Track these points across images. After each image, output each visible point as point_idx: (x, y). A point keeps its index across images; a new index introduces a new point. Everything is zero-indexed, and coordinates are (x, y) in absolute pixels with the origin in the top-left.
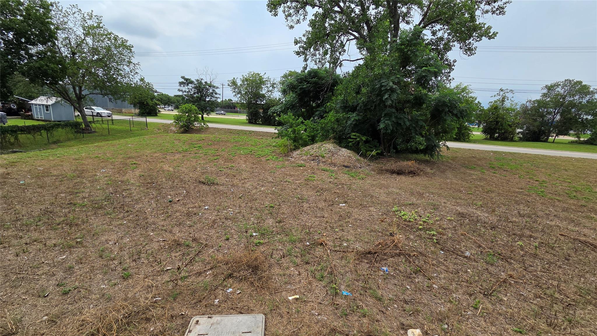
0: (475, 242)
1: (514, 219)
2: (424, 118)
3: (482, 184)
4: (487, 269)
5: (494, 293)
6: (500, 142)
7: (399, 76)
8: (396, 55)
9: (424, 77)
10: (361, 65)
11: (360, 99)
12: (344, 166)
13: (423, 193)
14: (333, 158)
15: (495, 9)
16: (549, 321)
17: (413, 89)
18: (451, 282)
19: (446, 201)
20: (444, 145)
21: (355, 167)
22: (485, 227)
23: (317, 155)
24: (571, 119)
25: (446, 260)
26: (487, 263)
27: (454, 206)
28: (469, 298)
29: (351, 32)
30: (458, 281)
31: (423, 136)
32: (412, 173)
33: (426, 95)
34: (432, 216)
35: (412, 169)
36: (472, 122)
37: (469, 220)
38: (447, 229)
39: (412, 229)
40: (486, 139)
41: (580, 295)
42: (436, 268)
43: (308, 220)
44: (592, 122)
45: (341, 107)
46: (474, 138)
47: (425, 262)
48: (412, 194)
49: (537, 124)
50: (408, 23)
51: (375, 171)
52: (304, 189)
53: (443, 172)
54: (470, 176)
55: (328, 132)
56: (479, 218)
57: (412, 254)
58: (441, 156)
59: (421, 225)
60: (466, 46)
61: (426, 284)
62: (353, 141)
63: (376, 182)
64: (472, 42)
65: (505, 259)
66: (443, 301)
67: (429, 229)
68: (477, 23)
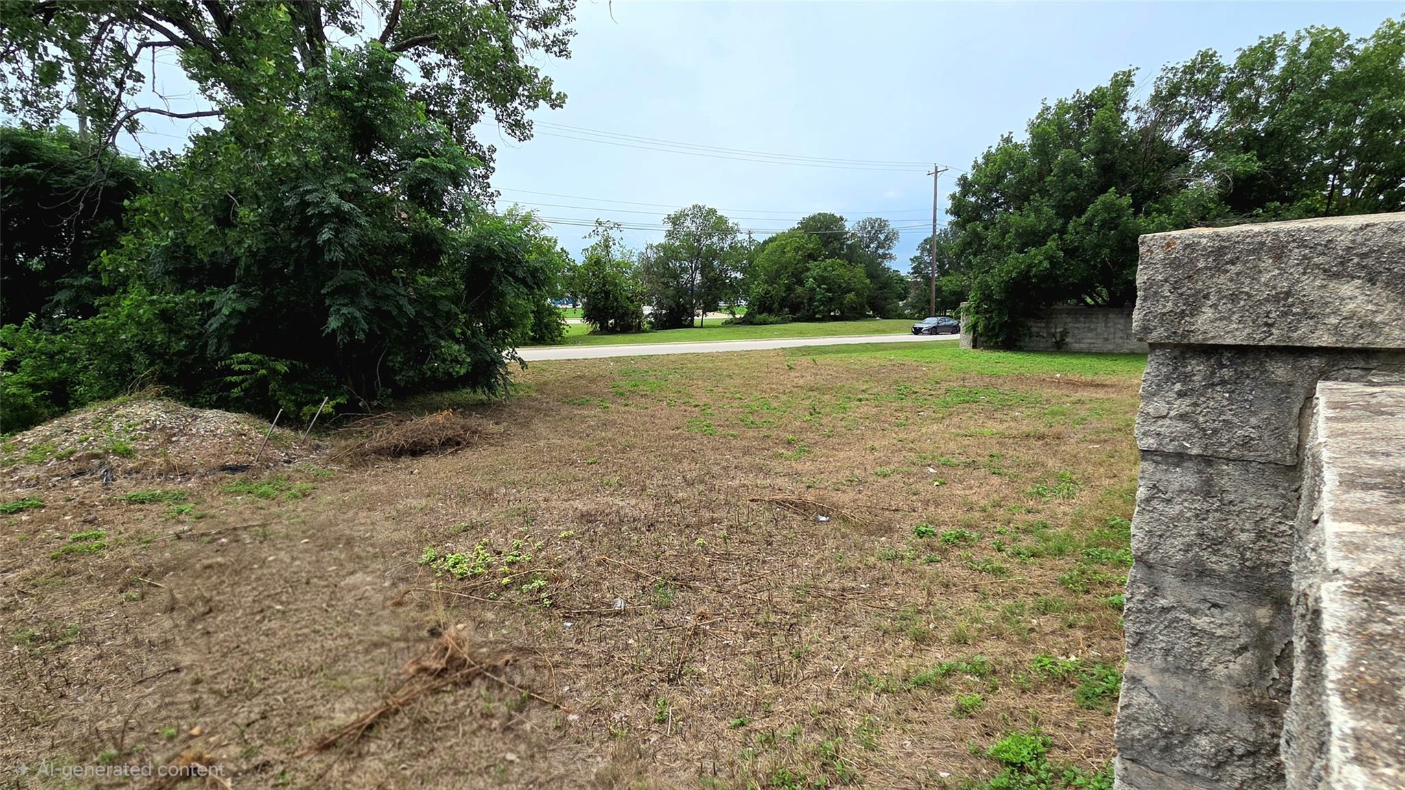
0: (627, 571)
1: (680, 495)
2: (449, 291)
3: (610, 435)
4: (662, 621)
5: (686, 669)
6: (620, 337)
7: (354, 175)
8: (333, 114)
9: (427, 182)
10: (214, 132)
11: (240, 243)
12: (224, 468)
13: (492, 490)
14: (172, 451)
15: (549, 42)
16: (773, 673)
17: (404, 215)
18: (603, 687)
19: (548, 495)
20: (513, 357)
21: (266, 463)
22: (636, 529)
23: (96, 450)
24: (716, 280)
25: (581, 640)
26: (658, 608)
27: (566, 501)
28: (645, 706)
29: (151, 17)
30: (616, 679)
31: (457, 342)
32: (452, 444)
33: (442, 230)
34: (526, 541)
35: (450, 433)
36: (558, 297)
37: (605, 525)
38: (564, 561)
39: (485, 593)
40: (594, 333)
41: (799, 602)
42: (564, 671)
43: (103, 709)
44: (744, 284)
45: (167, 273)
46: (572, 333)
47: (536, 667)
48: (465, 500)
49: (671, 292)
50: (348, 29)
51: (340, 462)
52: (58, 594)
53: (526, 424)
54: (582, 422)
55: (129, 358)
56: (622, 513)
57: (500, 663)
58: (513, 385)
59: (505, 575)
60: (509, 116)
61: (551, 724)
62: (243, 381)
63: (353, 493)
64: (520, 108)
65: (684, 584)
66: (597, 745)
67: (527, 579)
68: (521, 64)
